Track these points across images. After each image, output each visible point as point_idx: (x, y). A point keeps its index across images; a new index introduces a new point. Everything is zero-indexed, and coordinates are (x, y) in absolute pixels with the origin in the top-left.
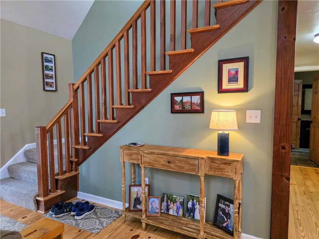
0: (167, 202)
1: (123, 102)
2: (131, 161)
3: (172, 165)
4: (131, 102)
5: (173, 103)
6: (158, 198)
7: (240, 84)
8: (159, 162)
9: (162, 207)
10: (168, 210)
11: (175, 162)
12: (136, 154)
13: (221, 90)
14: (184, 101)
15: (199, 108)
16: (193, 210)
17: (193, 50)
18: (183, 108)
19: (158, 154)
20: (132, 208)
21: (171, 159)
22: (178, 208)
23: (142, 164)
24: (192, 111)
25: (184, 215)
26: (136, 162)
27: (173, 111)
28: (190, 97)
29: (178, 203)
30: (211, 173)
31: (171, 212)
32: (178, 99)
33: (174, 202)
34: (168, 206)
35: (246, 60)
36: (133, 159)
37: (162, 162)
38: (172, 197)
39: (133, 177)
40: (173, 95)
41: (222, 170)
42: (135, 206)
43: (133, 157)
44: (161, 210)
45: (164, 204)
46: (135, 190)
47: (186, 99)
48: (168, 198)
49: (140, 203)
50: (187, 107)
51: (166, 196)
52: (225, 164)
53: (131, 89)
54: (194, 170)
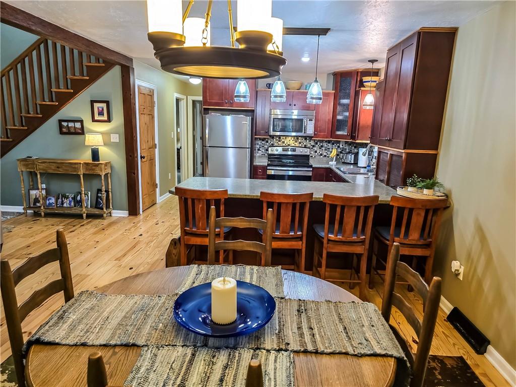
0: (62, 199)
1: (17, 123)
2: (28, 170)
3: (60, 169)
4: (24, 124)
5: (61, 127)
6: (54, 197)
7: (105, 118)
8: (51, 168)
9: (58, 203)
10: (62, 204)
11: (62, 167)
12: (32, 164)
13: (94, 120)
14: (69, 126)
15: (80, 131)
16: (81, 201)
17: (72, 91)
18: (69, 130)
19: (50, 163)
20: (32, 206)
21: (59, 166)
22: (70, 202)
23: (37, 170)
24: (76, 133)
25: (75, 206)
26: (32, 170)
27: (62, 133)
28: (73, 123)
29: (70, 199)
30: (87, 173)
31: (65, 205)
32: (65, 124)
33: (67, 198)
34: (62, 201)
35: (107, 103)
36: (29, 168)
37: (53, 167)
38: (66, 195)
39: (31, 184)
40: (60, 121)
41: (93, 170)
42: (35, 204)
43: (30, 166)
44: (57, 205)
45: (60, 200)
46: (33, 193)
47: (71, 125)
48: (62, 196)
49: (39, 202)
50: (72, 130)
51: (60, 195)
52: (95, 166)
53: (23, 114)
54: (75, 171)
